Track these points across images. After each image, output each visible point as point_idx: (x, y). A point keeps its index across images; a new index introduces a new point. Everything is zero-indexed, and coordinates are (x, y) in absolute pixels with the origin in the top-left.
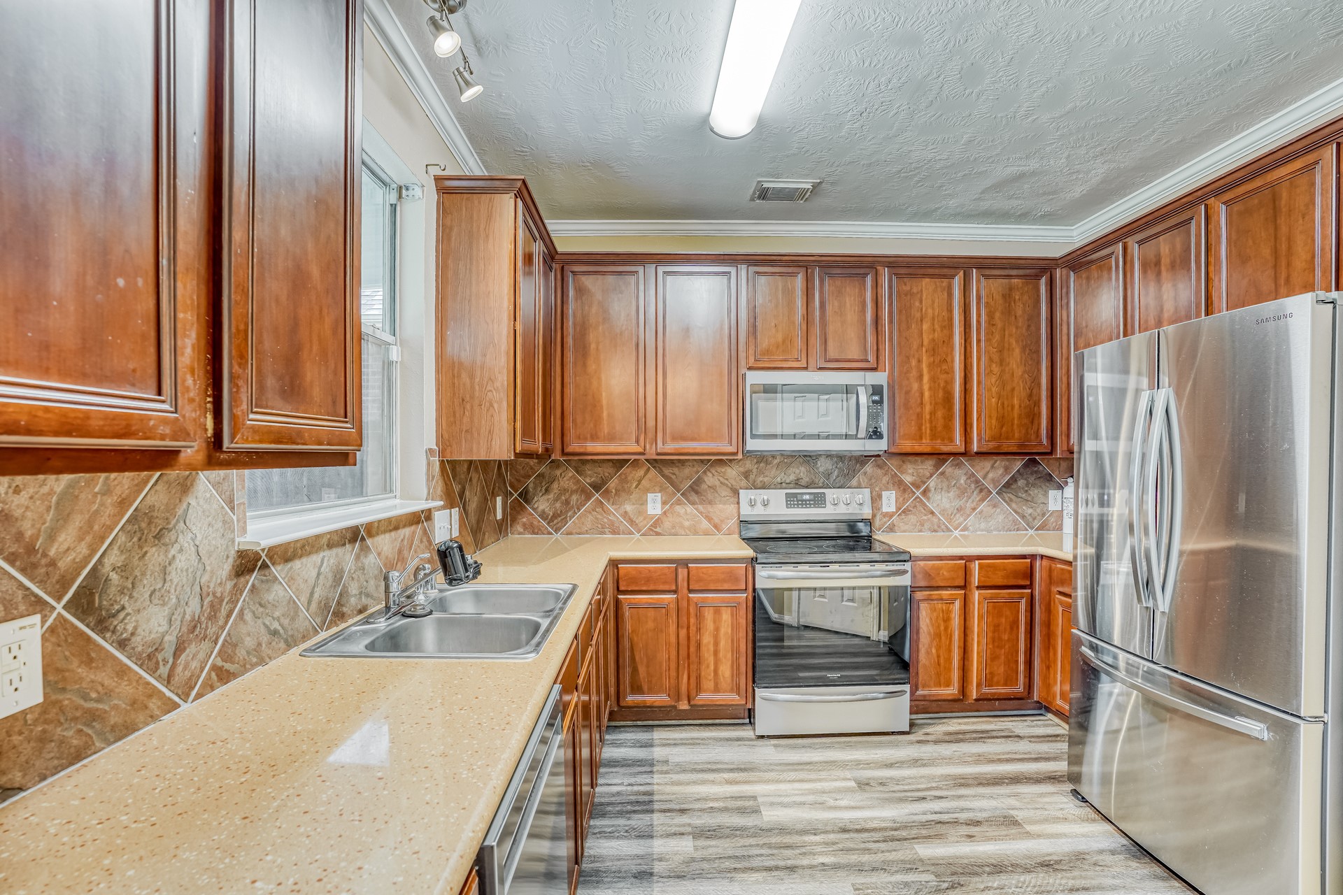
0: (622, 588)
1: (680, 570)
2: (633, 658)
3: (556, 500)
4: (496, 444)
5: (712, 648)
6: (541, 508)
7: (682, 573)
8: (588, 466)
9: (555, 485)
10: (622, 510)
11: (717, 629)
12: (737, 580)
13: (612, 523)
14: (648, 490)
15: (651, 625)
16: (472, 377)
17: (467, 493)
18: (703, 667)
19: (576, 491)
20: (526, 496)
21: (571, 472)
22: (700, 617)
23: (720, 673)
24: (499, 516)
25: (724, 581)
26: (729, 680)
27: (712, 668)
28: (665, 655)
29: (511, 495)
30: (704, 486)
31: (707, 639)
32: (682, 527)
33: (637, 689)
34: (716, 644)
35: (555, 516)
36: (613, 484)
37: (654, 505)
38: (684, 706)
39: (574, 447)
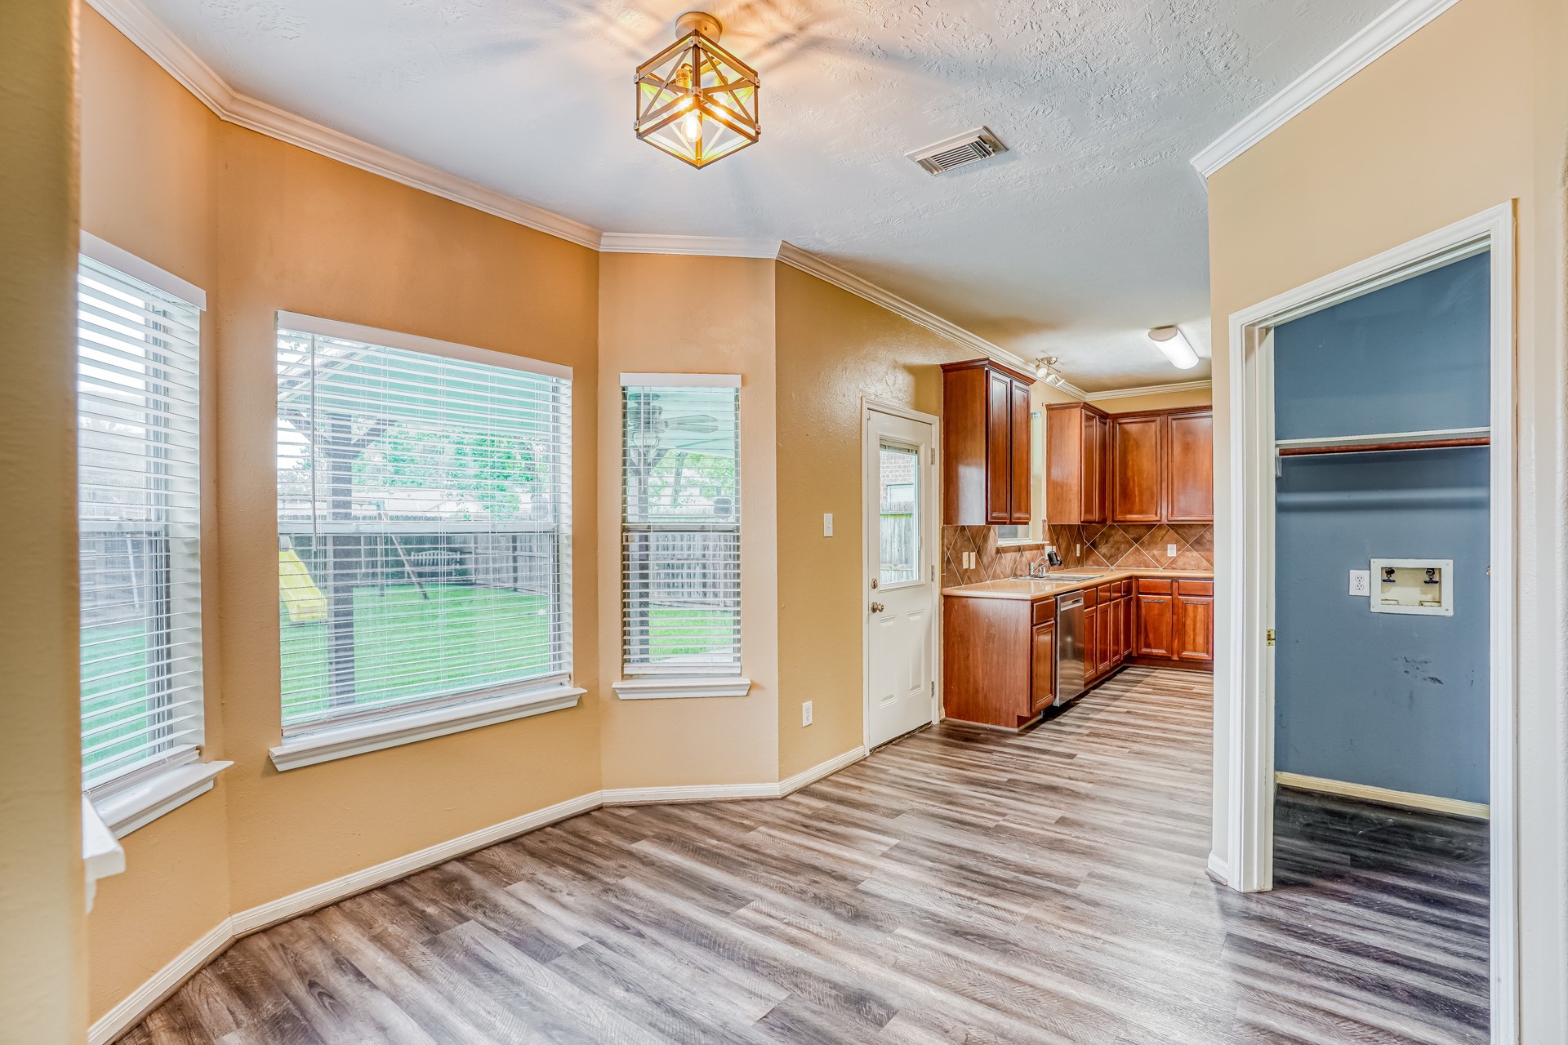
0: (1140, 591)
1: (1174, 583)
2: (1146, 629)
3: (1112, 547)
4: (1072, 517)
5: (1192, 627)
6: (1103, 552)
7: (1175, 585)
8: (1131, 528)
9: (1111, 539)
10: (1151, 554)
11: (1195, 617)
12: (1207, 590)
13: (1145, 561)
14: (1168, 543)
15: (1156, 612)
16: (1062, 489)
17: (1060, 540)
18: (1187, 637)
19: (1124, 543)
20: (1094, 545)
21: (1121, 532)
22: (1186, 610)
23: (1197, 641)
24: (1078, 555)
25: (1201, 590)
26: (1202, 646)
27: (1192, 638)
28: (1165, 629)
29: (1086, 544)
30: (1204, 540)
31: (1189, 622)
32: (1190, 564)
33: (1148, 646)
34: (1195, 625)
35: (1111, 556)
36: (1146, 538)
37: (1172, 551)
38: (1175, 658)
39: (1119, 517)
